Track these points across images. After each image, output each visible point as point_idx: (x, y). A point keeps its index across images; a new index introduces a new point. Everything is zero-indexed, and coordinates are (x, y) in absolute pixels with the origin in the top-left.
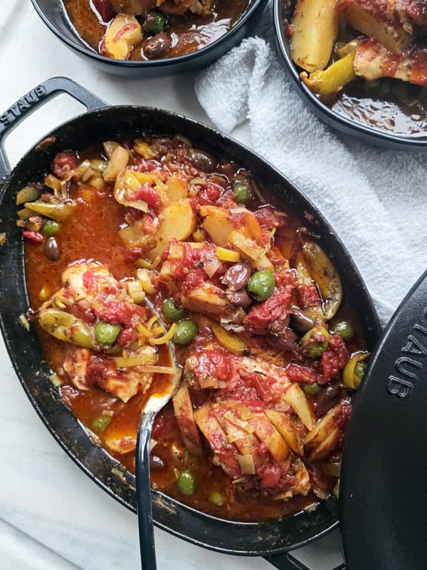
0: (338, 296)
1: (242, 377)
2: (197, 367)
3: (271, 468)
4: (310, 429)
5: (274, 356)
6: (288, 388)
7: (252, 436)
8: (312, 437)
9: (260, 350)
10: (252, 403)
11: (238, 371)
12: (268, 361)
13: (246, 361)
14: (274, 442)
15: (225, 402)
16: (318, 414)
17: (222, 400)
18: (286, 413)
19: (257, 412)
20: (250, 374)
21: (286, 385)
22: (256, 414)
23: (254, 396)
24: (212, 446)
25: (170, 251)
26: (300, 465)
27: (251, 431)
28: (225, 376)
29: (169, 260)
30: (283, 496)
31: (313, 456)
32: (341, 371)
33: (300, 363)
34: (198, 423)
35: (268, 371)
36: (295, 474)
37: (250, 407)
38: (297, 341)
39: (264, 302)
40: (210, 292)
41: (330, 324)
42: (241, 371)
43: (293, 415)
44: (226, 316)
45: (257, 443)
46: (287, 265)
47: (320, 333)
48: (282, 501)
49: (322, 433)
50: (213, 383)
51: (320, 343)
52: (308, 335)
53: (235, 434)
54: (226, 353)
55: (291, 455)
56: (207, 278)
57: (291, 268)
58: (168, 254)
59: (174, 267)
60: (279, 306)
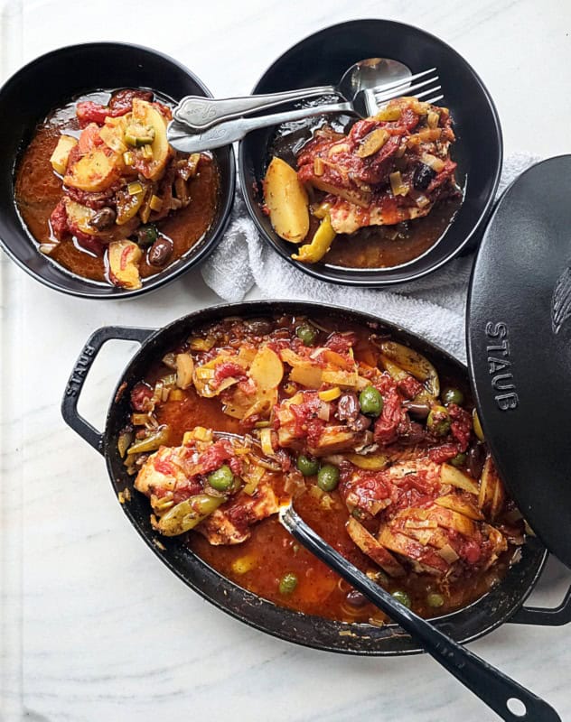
0: (433, 373)
1: (399, 486)
2: (359, 501)
3: (468, 545)
4: (477, 493)
5: (412, 452)
6: (440, 471)
7: (438, 529)
8: (484, 499)
9: (399, 454)
10: (420, 502)
11: (392, 483)
12: (410, 459)
13: (393, 471)
14: (457, 523)
15: (399, 515)
16: (476, 478)
17: (395, 515)
18: (451, 493)
19: (429, 507)
20: (403, 479)
21: (437, 470)
22: (430, 510)
23: (417, 495)
24: (412, 557)
25: (280, 418)
26: (488, 528)
27: (435, 525)
28: (386, 494)
29: (283, 426)
30: (490, 563)
31: (493, 513)
32: (472, 431)
33: (437, 444)
34: (388, 546)
35: (415, 467)
36: (488, 538)
37: (421, 506)
38: (424, 428)
39: (381, 414)
40: (335, 433)
41: (441, 399)
42: (394, 481)
43: (457, 491)
44: (358, 444)
45: (445, 531)
46: (378, 372)
47: (438, 413)
48: (491, 567)
49: (489, 491)
50: (380, 505)
51: (444, 420)
52: (430, 419)
53: (425, 536)
54: (374, 474)
55: (476, 524)
56: (325, 423)
57: (383, 372)
58: (279, 421)
59: (292, 430)
60: (395, 410)
